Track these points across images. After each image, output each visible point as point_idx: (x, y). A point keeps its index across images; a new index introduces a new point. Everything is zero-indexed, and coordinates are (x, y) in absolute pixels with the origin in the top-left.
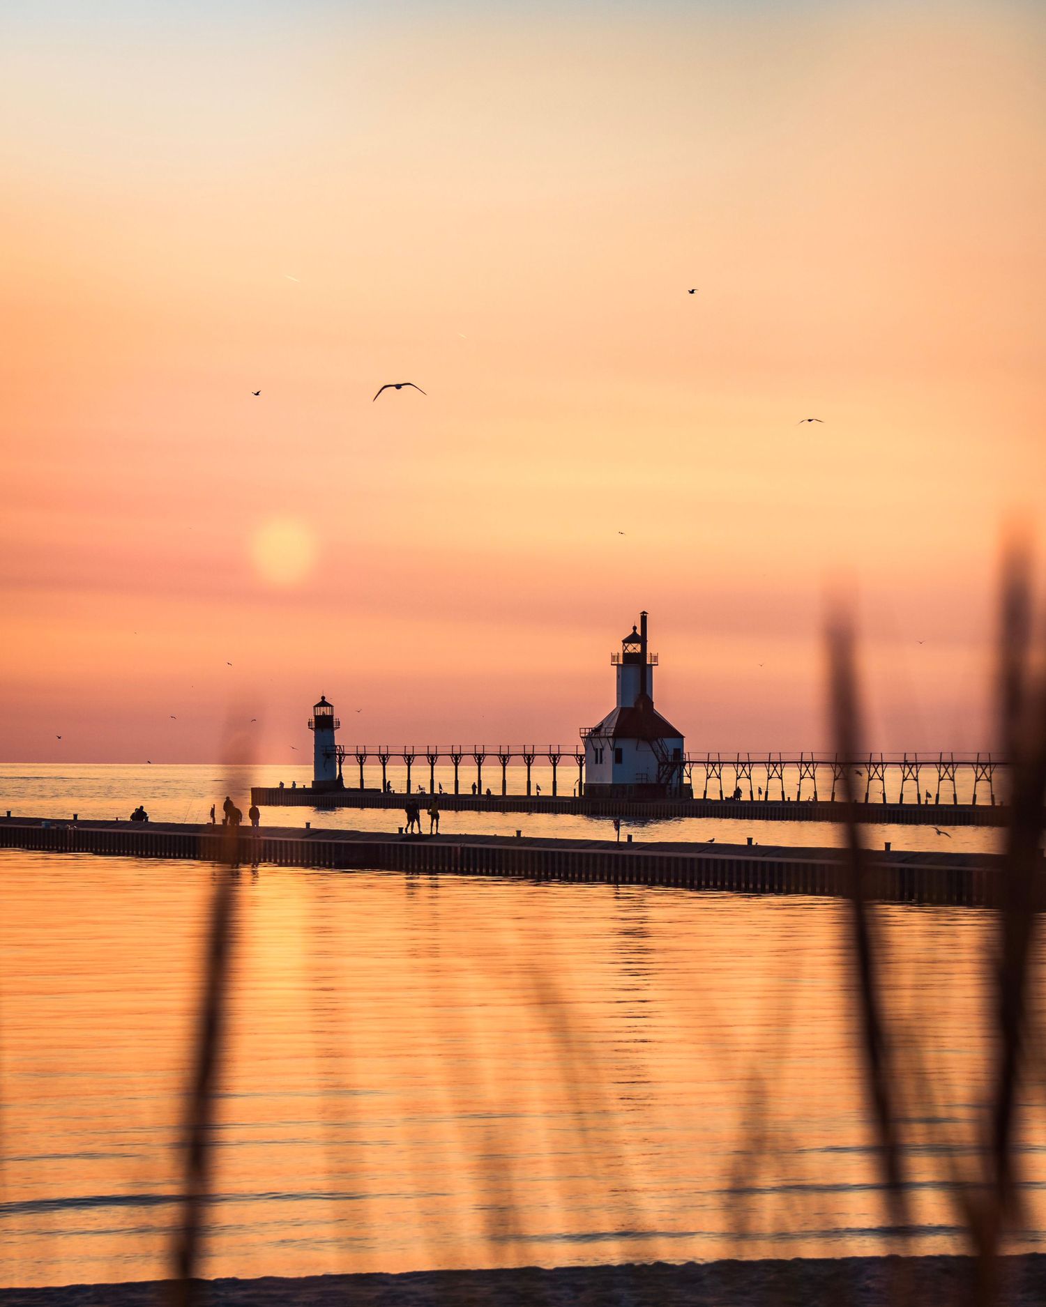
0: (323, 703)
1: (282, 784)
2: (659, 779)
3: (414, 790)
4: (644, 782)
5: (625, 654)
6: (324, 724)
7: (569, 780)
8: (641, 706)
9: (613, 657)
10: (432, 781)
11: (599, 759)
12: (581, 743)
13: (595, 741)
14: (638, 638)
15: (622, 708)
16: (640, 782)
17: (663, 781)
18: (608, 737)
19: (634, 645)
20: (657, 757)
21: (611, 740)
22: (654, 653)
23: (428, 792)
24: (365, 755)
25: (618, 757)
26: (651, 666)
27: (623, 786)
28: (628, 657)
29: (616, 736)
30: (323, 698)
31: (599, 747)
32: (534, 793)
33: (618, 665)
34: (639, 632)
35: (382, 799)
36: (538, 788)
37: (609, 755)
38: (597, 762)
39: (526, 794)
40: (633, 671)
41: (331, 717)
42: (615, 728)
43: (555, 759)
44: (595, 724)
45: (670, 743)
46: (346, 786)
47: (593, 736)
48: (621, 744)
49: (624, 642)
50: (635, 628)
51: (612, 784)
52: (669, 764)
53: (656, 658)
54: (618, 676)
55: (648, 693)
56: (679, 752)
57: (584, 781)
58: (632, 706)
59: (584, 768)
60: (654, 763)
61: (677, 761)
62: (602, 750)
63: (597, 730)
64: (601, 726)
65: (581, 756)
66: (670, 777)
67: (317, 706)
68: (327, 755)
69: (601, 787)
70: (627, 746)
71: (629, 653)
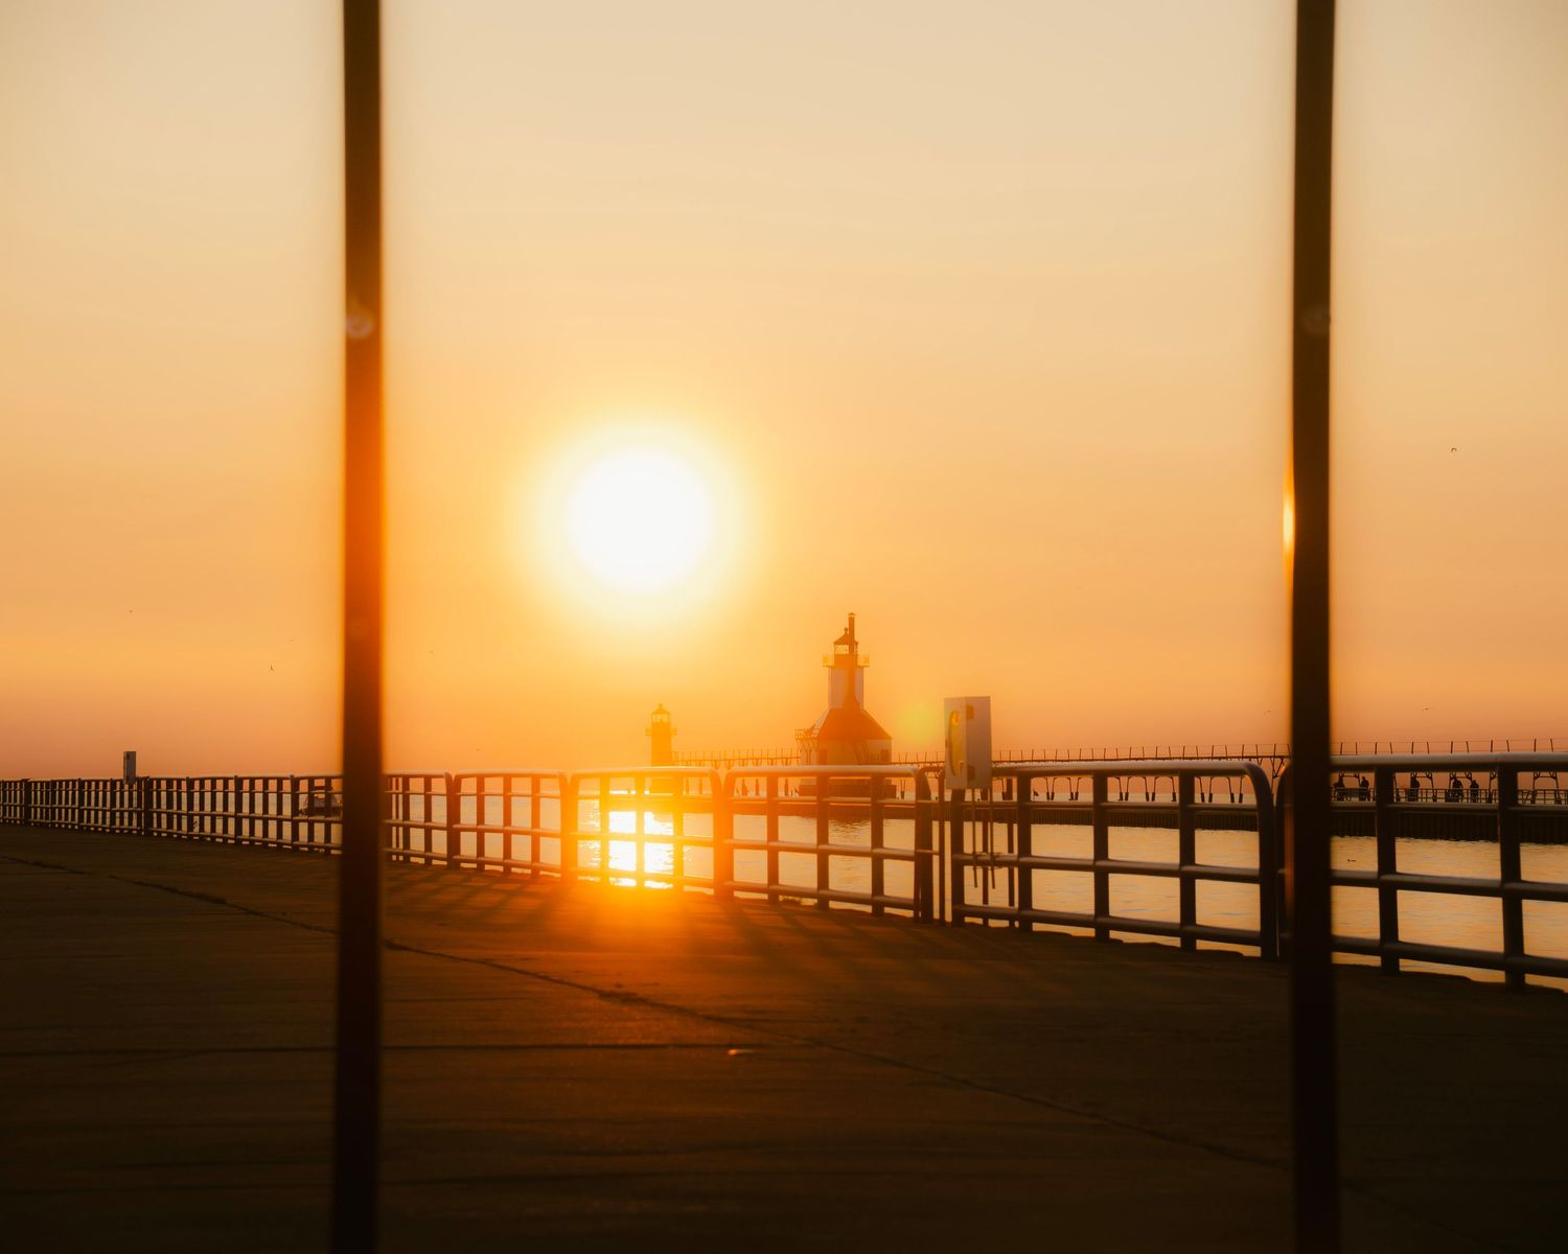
0: (661, 711)
5: (835, 656)
6: (661, 731)
8: (848, 706)
9: (825, 659)
11: (809, 759)
13: (807, 741)
14: (849, 639)
15: (831, 709)
18: (813, 738)
19: (845, 646)
21: (817, 740)
22: (864, 656)
25: (824, 757)
26: (862, 667)
28: (838, 658)
29: (821, 736)
30: (661, 705)
31: (810, 747)
33: (829, 666)
34: (848, 633)
37: (816, 754)
40: (845, 673)
41: (668, 723)
42: (820, 730)
44: (807, 727)
45: (877, 745)
47: (808, 736)
48: (826, 743)
49: (836, 643)
50: (846, 629)
53: (867, 660)
54: (830, 678)
55: (856, 693)
56: (884, 752)
58: (841, 707)
62: (811, 751)
63: (810, 731)
64: (813, 728)
67: (655, 713)
70: (833, 745)
71: (839, 655)
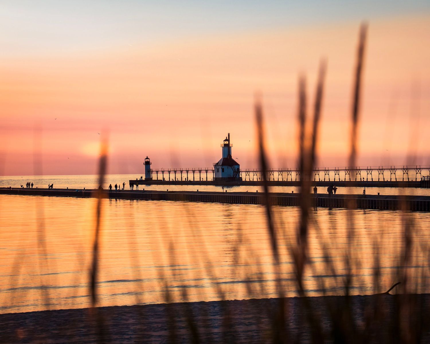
0: (147, 158)
1: (137, 179)
2: (234, 176)
3: (171, 180)
4: (230, 177)
5: (224, 144)
6: (147, 164)
7: (211, 177)
8: (229, 157)
9: (221, 145)
10: (175, 178)
11: (218, 171)
12: (213, 167)
13: (217, 167)
14: (228, 140)
15: (224, 158)
16: (228, 177)
17: (234, 177)
19: (227, 142)
20: (233, 170)
21: (221, 166)
22: (232, 144)
23: (174, 180)
24: (158, 171)
25: (223, 170)
26: (231, 147)
27: (225, 178)
29: (222, 165)
30: (147, 157)
31: (218, 168)
32: (201, 180)
33: (222, 147)
34: (228, 138)
35: (163, 182)
36: (203, 179)
37: (220, 170)
38: (217, 172)
39: (199, 180)
40: (226, 148)
41: (150, 161)
43: (207, 171)
44: (217, 162)
45: (236, 167)
46: (153, 179)
47: (216, 165)
48: (224, 167)
49: (224, 141)
51: (221, 178)
52: (236, 172)
53: (232, 145)
54: (223, 150)
55: (230, 154)
56: (238, 169)
57: (214, 177)
58: (226, 157)
59: (214, 173)
60: (233, 172)
61: (238, 171)
63: (217, 164)
65: (213, 170)
66: (236, 176)
67: (146, 159)
68: (148, 171)
69: (219, 178)
70: (225, 167)
71: (225, 144)
